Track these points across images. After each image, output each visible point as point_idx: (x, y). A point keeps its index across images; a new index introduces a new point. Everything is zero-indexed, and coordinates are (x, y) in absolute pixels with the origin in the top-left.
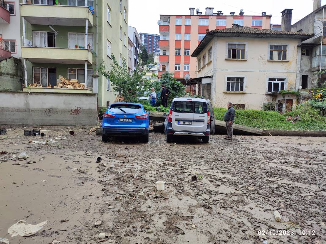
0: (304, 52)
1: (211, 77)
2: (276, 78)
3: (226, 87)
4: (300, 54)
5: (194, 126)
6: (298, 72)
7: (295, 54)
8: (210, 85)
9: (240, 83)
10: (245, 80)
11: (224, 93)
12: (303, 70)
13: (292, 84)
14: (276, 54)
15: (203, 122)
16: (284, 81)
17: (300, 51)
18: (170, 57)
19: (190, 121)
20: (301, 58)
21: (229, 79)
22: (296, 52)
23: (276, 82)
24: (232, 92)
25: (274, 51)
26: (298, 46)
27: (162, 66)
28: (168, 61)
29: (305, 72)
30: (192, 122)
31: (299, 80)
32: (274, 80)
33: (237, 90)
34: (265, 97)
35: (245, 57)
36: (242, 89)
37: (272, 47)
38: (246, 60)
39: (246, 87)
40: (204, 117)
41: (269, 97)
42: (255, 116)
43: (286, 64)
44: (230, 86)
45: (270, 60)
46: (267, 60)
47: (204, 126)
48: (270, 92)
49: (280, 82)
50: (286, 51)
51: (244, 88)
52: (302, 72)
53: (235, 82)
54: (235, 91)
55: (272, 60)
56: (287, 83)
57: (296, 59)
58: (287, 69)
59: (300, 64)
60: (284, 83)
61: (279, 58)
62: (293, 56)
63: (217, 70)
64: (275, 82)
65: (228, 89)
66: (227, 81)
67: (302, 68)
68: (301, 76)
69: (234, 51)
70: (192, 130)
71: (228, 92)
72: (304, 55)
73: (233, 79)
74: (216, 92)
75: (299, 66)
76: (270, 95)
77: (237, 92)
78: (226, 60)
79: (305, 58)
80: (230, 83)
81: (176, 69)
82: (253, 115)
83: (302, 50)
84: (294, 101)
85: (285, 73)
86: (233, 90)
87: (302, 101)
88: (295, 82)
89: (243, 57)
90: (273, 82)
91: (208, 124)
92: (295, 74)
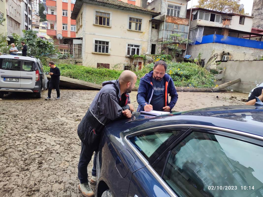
0: (154, 26)
1: (81, 39)
2: (133, 44)
3: (94, 48)
4: (151, 27)
5: (21, 83)
6: (149, 41)
7: (148, 27)
8: (80, 45)
9: (106, 46)
10: (110, 44)
11: (92, 53)
12: (153, 40)
13: (144, 50)
14: (133, 25)
15: (31, 80)
16: (139, 47)
17: (151, 25)
18: (57, 17)
19: (18, 78)
20: (152, 31)
21: (96, 42)
22: (148, 26)
23: (134, 47)
24: (99, 53)
25: (133, 22)
26: (150, 21)
27: (51, 24)
28: (56, 20)
29: (154, 41)
30: (20, 79)
31: (149, 48)
32: (132, 46)
33: (103, 51)
34: (125, 59)
35: (110, 25)
36: (107, 51)
37: (131, 19)
38: (111, 27)
39: (110, 49)
40: (32, 74)
41: (128, 59)
42: (106, 74)
43: (141, 34)
44: (97, 47)
45: (129, 29)
46: (127, 29)
47: (32, 83)
48: (128, 56)
49: (136, 48)
50: (141, 24)
51: (109, 51)
52: (152, 41)
53: (102, 44)
54: (101, 53)
55: (130, 30)
56: (141, 49)
57: (148, 31)
58: (142, 38)
59: (151, 35)
60: (139, 49)
61: (136, 29)
62: (146, 28)
63: (86, 33)
64: (132, 47)
65: (96, 50)
66: (95, 43)
67: (152, 38)
68: (151, 45)
69: (101, 18)
70: (19, 87)
71: (96, 53)
72: (154, 28)
73: (100, 42)
74: (86, 52)
75: (150, 37)
76: (128, 57)
77: (103, 53)
78: (94, 25)
79: (155, 31)
80: (97, 45)
81: (64, 28)
82: (105, 73)
83: (152, 24)
84: (143, 63)
85: (140, 41)
86: (100, 51)
87: (147, 63)
88: (147, 49)
89: (108, 24)
90: (131, 47)
91: (36, 82)
92: (147, 42)
